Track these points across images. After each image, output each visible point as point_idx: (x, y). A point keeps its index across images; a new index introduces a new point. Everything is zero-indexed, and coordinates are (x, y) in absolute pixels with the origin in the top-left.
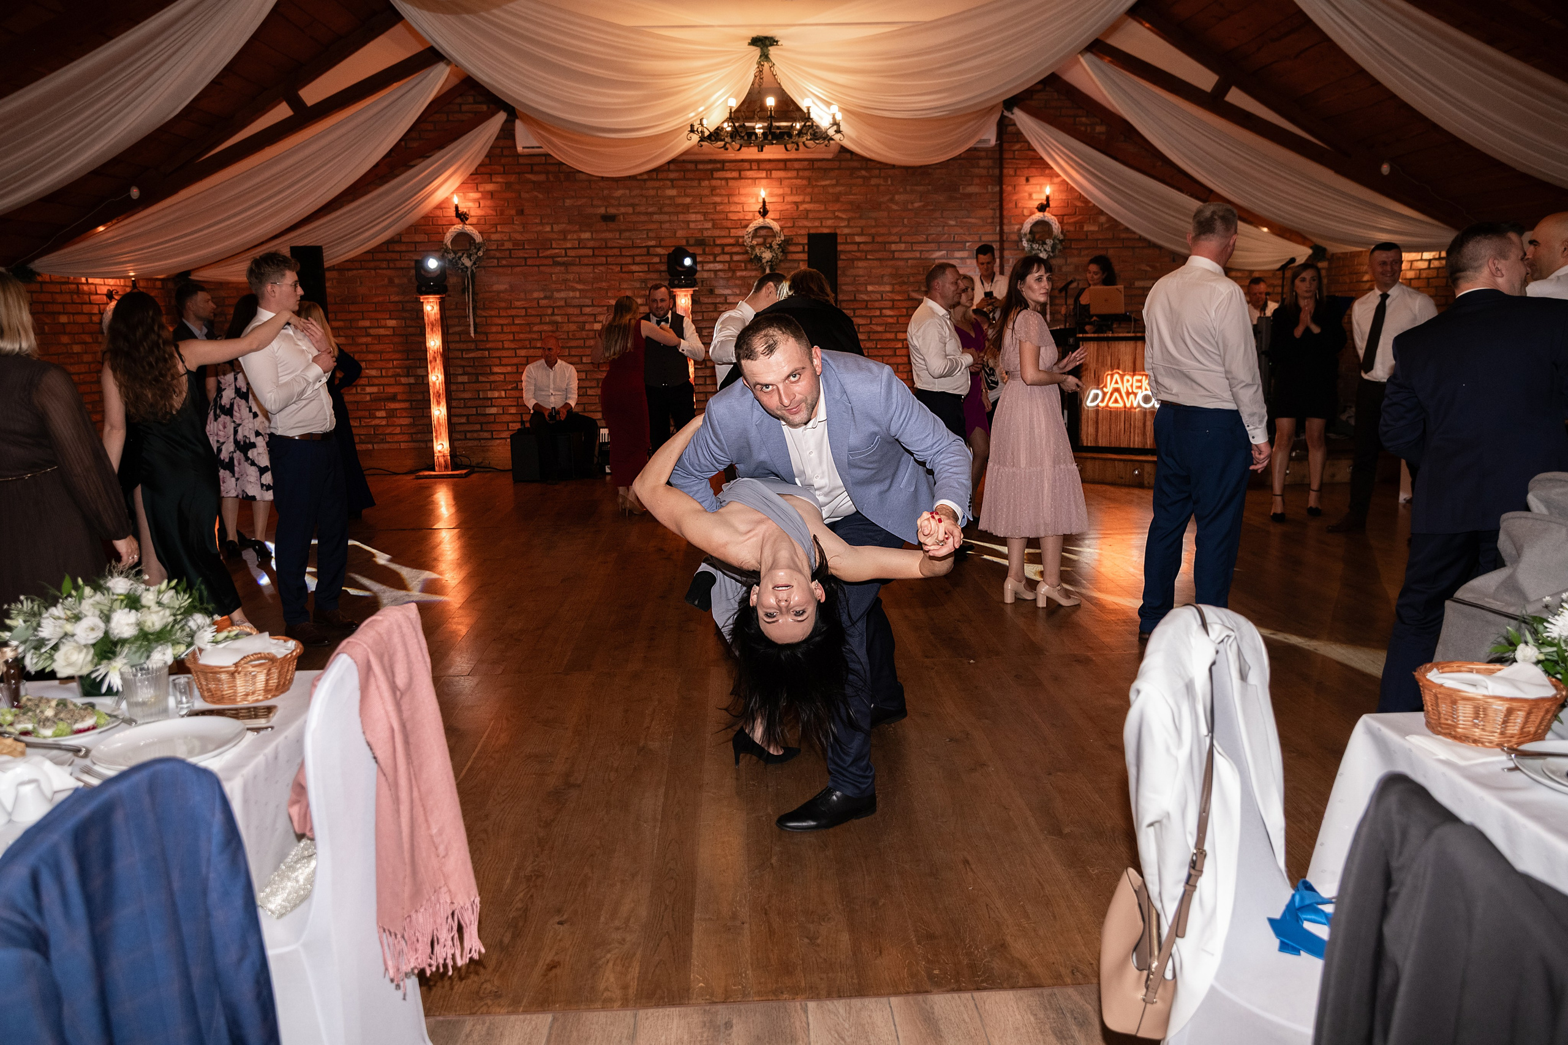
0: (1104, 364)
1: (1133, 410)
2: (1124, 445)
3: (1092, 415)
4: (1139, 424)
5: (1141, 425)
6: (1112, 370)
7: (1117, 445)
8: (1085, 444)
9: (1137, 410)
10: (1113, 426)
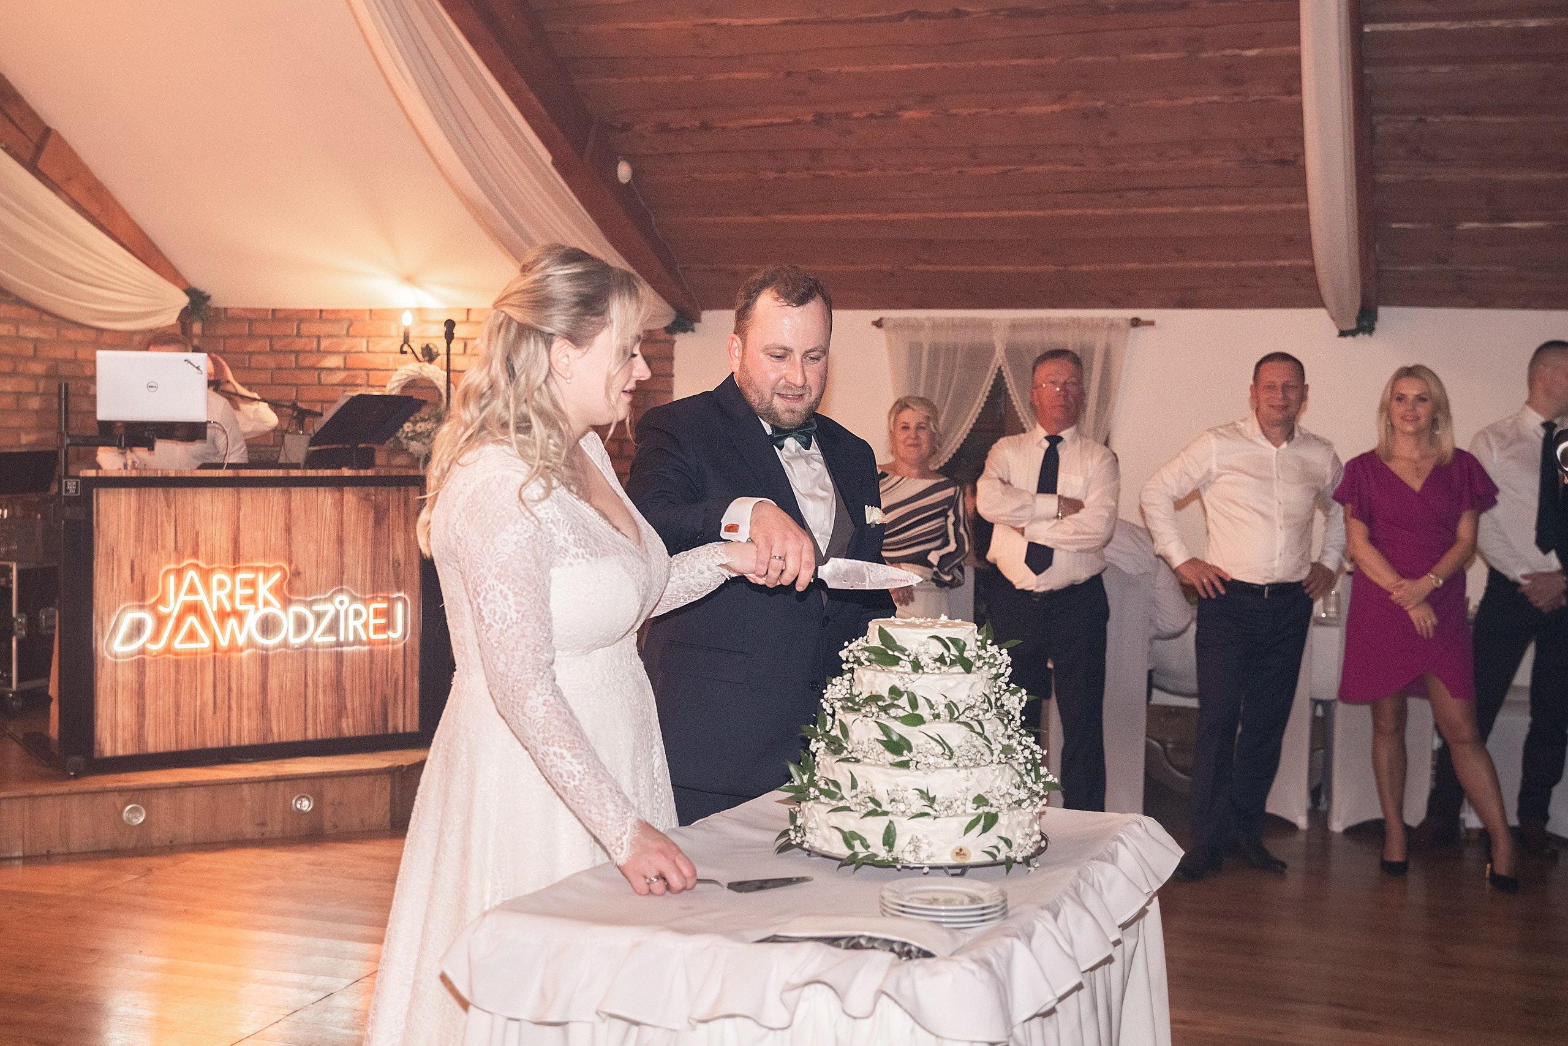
0: (155, 546)
1: (234, 654)
2: (214, 740)
3: (126, 676)
4: (251, 686)
5: (256, 688)
6: (178, 561)
7: (197, 744)
8: (108, 752)
9: (245, 653)
10: (185, 699)
